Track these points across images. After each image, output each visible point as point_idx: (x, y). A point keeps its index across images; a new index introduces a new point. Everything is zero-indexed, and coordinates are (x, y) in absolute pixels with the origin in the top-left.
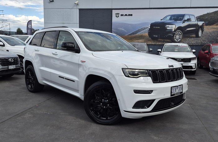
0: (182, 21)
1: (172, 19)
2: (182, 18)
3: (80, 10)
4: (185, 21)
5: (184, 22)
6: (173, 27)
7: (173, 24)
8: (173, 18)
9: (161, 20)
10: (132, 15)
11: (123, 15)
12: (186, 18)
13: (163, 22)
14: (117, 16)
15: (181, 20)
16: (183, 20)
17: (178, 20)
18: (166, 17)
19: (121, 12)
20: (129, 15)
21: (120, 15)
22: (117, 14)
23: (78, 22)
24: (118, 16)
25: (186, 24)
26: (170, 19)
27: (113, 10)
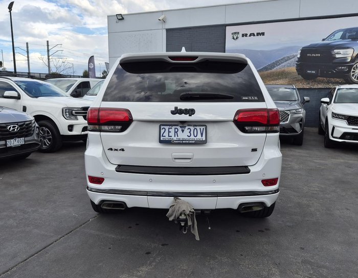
1: (347, 37)
3: (168, 30)
6: (348, 53)
7: (348, 48)
8: (348, 34)
9: (324, 40)
10: (263, 34)
11: (246, 35)
13: (328, 44)
14: (235, 38)
18: (333, 34)
19: (242, 29)
20: (258, 34)
21: (240, 35)
22: (235, 33)
24: (237, 38)
26: (343, 37)
27: (227, 27)
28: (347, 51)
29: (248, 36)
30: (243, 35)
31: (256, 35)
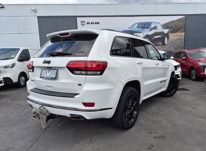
0: (149, 29)
1: (140, 27)
2: (149, 26)
3: (39, 17)
4: (152, 29)
5: (151, 30)
6: (141, 35)
7: (141, 33)
8: (140, 26)
9: (129, 28)
10: (98, 23)
11: (89, 23)
12: (152, 26)
13: (131, 30)
14: (83, 24)
15: (148, 28)
16: (150, 28)
17: (145, 28)
18: (133, 25)
19: (87, 20)
20: (96, 23)
21: (86, 23)
22: (83, 22)
23: (38, 32)
24: (84, 25)
25: (153, 32)
26: (138, 27)
27: (77, 18)
28: (140, 34)
29: (90, 24)
30: (87, 23)
31: (94, 23)
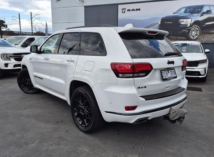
0: (200, 14)
1: (188, 12)
2: (200, 10)
3: (85, 7)
4: (204, 13)
5: (202, 15)
6: (188, 21)
7: (188, 18)
8: (188, 10)
9: (174, 13)
10: (139, 9)
11: (130, 10)
12: (205, 10)
13: (177, 16)
14: (124, 12)
15: (198, 12)
16: (202, 12)
17: (195, 13)
18: (180, 10)
19: (128, 7)
20: (137, 10)
21: (126, 10)
22: (124, 9)
23: (84, 21)
24: (125, 12)
25: (205, 17)
26: (185, 12)
27: (119, 5)
28: (187, 20)
29: (131, 11)
30: (128, 10)
31: (135, 10)
